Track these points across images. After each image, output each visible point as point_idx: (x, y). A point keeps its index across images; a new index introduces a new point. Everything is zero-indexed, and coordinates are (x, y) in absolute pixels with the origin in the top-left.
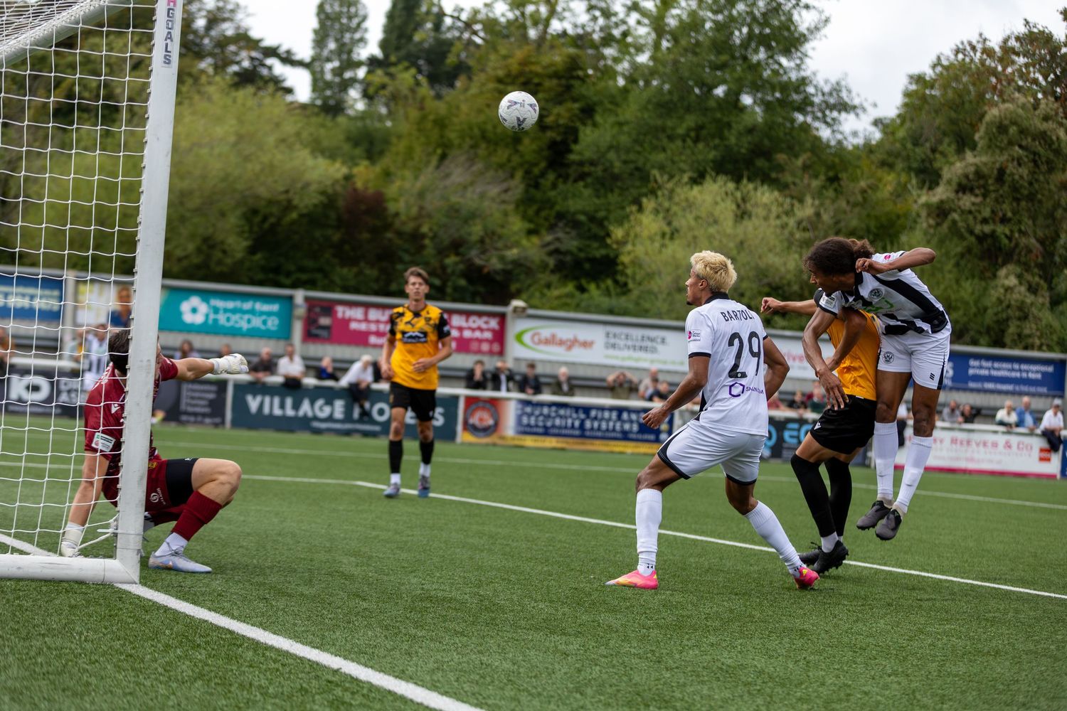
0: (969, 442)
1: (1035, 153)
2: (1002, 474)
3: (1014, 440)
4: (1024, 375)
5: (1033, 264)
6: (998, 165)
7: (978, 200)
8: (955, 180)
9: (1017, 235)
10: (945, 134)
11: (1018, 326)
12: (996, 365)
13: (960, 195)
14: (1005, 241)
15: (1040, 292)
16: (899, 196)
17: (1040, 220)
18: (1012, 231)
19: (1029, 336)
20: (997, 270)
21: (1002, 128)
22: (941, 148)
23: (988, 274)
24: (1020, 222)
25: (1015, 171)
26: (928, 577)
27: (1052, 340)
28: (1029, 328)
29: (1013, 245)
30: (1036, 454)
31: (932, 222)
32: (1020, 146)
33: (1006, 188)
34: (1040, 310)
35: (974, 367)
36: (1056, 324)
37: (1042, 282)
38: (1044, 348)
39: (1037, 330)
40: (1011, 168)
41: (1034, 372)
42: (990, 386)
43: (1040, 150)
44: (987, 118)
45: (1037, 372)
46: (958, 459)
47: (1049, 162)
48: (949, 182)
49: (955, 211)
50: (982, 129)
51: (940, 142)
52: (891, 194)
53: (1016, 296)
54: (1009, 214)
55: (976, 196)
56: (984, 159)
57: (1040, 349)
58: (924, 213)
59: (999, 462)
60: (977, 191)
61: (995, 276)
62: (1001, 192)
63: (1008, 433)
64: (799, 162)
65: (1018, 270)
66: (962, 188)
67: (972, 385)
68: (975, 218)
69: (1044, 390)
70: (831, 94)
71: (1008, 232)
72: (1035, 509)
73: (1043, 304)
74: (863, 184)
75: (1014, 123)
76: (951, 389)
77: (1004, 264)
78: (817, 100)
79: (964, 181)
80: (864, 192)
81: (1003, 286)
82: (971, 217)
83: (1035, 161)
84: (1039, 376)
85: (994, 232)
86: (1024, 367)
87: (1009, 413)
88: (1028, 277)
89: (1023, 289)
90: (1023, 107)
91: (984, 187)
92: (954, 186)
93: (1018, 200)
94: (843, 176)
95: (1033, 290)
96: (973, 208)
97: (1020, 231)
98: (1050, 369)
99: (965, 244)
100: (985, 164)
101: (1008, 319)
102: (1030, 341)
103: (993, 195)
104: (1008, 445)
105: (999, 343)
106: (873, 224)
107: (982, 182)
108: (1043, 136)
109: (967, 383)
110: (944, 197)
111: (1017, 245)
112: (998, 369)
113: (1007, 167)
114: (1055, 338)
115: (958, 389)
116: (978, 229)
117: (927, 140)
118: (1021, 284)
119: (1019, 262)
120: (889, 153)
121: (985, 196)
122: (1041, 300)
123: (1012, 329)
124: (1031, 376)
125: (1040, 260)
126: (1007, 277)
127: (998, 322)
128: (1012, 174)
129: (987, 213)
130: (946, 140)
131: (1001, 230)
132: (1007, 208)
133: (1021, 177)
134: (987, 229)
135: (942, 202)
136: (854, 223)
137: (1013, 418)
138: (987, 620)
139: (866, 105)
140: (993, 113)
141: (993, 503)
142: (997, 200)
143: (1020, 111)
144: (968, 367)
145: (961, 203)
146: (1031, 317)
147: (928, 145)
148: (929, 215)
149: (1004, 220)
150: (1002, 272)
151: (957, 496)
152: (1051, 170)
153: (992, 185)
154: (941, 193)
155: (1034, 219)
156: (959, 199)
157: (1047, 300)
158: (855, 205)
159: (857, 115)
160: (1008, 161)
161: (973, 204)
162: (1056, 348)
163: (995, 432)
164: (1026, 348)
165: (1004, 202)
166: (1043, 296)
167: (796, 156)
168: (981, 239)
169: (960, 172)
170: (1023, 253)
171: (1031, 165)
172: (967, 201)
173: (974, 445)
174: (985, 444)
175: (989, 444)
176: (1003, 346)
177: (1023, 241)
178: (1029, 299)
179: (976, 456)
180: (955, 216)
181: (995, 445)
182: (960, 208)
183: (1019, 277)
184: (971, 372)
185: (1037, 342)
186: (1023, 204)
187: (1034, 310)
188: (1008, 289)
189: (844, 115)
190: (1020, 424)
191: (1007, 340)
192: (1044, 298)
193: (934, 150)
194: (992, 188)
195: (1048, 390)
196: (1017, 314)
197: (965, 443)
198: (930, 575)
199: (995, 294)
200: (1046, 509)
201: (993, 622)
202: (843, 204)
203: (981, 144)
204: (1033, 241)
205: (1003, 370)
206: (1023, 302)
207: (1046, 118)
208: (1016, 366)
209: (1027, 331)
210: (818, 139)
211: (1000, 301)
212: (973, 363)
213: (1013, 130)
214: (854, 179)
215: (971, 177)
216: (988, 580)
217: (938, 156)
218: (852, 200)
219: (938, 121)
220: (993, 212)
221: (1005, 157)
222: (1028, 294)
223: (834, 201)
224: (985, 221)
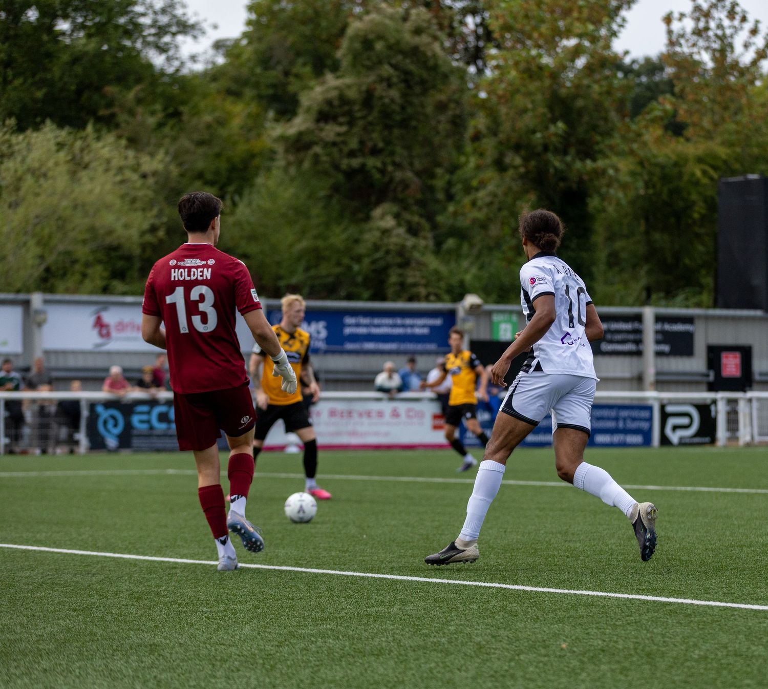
0: (350, 413)
1: (407, 73)
2: (389, 447)
3: (402, 407)
4: (409, 331)
5: (411, 201)
6: (364, 88)
7: (343, 129)
8: (316, 108)
9: (390, 168)
10: (298, 54)
11: (401, 275)
12: (376, 321)
13: (322, 125)
14: (377, 176)
15: (422, 234)
16: (250, 130)
17: (417, 150)
18: (384, 164)
19: (415, 285)
20: (371, 209)
21: (367, 43)
22: (295, 70)
23: (360, 215)
24: (392, 153)
25: (384, 94)
26: (302, 572)
27: (440, 288)
28: (412, 276)
29: (386, 179)
30: (428, 421)
31: (291, 158)
32: (392, 65)
33: (375, 114)
34: (423, 254)
35: (350, 326)
36: (443, 269)
37: (423, 222)
38: (432, 298)
39: (423, 277)
40: (380, 90)
41: (420, 327)
42: (370, 346)
43: (412, 67)
44: (350, 32)
45: (424, 326)
46: (338, 434)
47: (423, 82)
48: (308, 110)
49: (316, 143)
50: (345, 43)
51: (292, 63)
52: (242, 128)
53: (394, 240)
54: (381, 145)
55: (341, 124)
56: (348, 80)
57: (427, 299)
58: (280, 148)
59: (387, 434)
60: (342, 119)
61: (368, 218)
62: (370, 118)
63: (392, 399)
64: (131, 95)
65: (395, 208)
66: (324, 116)
67: (349, 346)
68: (341, 151)
69: (432, 347)
70: (164, 11)
71: (379, 164)
72: (429, 486)
73: (426, 247)
74: (207, 118)
75: (380, 37)
76: (326, 352)
77: (378, 202)
78: (146, 21)
79: (326, 108)
80: (209, 126)
81: (378, 229)
82: (335, 151)
83: (406, 81)
84: (425, 331)
85: (363, 166)
86: (408, 321)
87: (390, 377)
88: (407, 216)
89: (402, 230)
90: (392, 17)
91: (349, 113)
92: (314, 114)
93: (388, 127)
94: (184, 109)
95: (413, 231)
96: (339, 139)
97: (395, 164)
98: (438, 322)
99: (331, 181)
100: (349, 87)
101: (386, 268)
102: (415, 290)
103: (361, 123)
104: (395, 414)
105: (379, 296)
106: (223, 165)
107: (346, 108)
108: (415, 52)
109: (342, 344)
110: (303, 127)
111: (391, 180)
112: (378, 326)
113: (375, 89)
114: (443, 284)
115: (333, 352)
116: (345, 163)
117: (278, 63)
118: (399, 225)
119: (395, 200)
120: (236, 80)
121: (351, 123)
122: (422, 243)
123: (393, 279)
124: (418, 331)
125: (419, 196)
126: (382, 217)
127: (374, 271)
128: (381, 98)
129: (354, 144)
130: (300, 61)
131: (372, 162)
132: (376, 138)
133: (393, 101)
134: (356, 162)
135: (300, 134)
136: (200, 165)
137: (396, 381)
138: (369, 616)
139: (205, 26)
140: (355, 26)
141: (380, 482)
142: (365, 129)
143: (388, 21)
144: (344, 326)
145: (323, 134)
146: (413, 265)
147: (280, 68)
148: (287, 151)
149: (375, 152)
150: (377, 212)
151: (337, 477)
152: (425, 92)
153: (359, 111)
154: (299, 124)
155: (408, 148)
156: (321, 130)
157: (431, 243)
158: (201, 143)
159: (195, 37)
160: (375, 82)
161: (339, 134)
162: (446, 297)
163: (378, 400)
164: (411, 299)
165: (373, 131)
166: (425, 238)
167: (129, 88)
168: (350, 174)
169: (320, 98)
170: (400, 189)
171: (402, 85)
172: (331, 131)
173: (355, 415)
174: (369, 414)
175: (374, 414)
176: (383, 298)
177: (399, 175)
178: (410, 242)
179: (360, 429)
180: (317, 149)
181: (380, 414)
182: (322, 140)
183: (397, 216)
184: (348, 331)
185: (423, 291)
186: (396, 132)
187: (416, 255)
188: (386, 232)
189: (180, 38)
190: (404, 387)
191: (390, 291)
192: (426, 241)
193: (287, 74)
194: (359, 115)
195: (439, 346)
196: (399, 260)
197: (345, 414)
198: (303, 570)
199: (370, 237)
200: (440, 484)
201: (377, 617)
202: (185, 142)
203: (345, 63)
204: (409, 175)
205: (384, 327)
206: (403, 247)
207: (418, 31)
208: (399, 321)
209: (410, 280)
210: (150, 66)
211: (376, 247)
212: (349, 320)
213: (379, 46)
214: (196, 112)
215: (336, 103)
216: (371, 571)
217: (291, 79)
218: (196, 137)
219: (291, 39)
220: (362, 143)
221: (371, 78)
222: (408, 236)
223: (174, 139)
224: (352, 154)
